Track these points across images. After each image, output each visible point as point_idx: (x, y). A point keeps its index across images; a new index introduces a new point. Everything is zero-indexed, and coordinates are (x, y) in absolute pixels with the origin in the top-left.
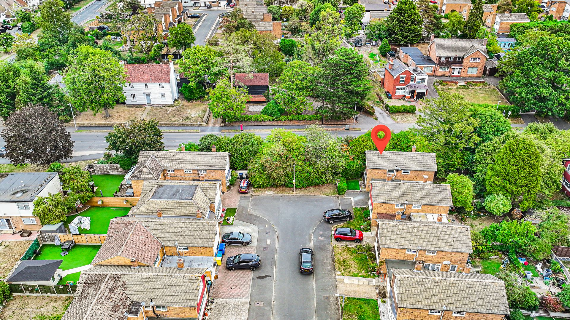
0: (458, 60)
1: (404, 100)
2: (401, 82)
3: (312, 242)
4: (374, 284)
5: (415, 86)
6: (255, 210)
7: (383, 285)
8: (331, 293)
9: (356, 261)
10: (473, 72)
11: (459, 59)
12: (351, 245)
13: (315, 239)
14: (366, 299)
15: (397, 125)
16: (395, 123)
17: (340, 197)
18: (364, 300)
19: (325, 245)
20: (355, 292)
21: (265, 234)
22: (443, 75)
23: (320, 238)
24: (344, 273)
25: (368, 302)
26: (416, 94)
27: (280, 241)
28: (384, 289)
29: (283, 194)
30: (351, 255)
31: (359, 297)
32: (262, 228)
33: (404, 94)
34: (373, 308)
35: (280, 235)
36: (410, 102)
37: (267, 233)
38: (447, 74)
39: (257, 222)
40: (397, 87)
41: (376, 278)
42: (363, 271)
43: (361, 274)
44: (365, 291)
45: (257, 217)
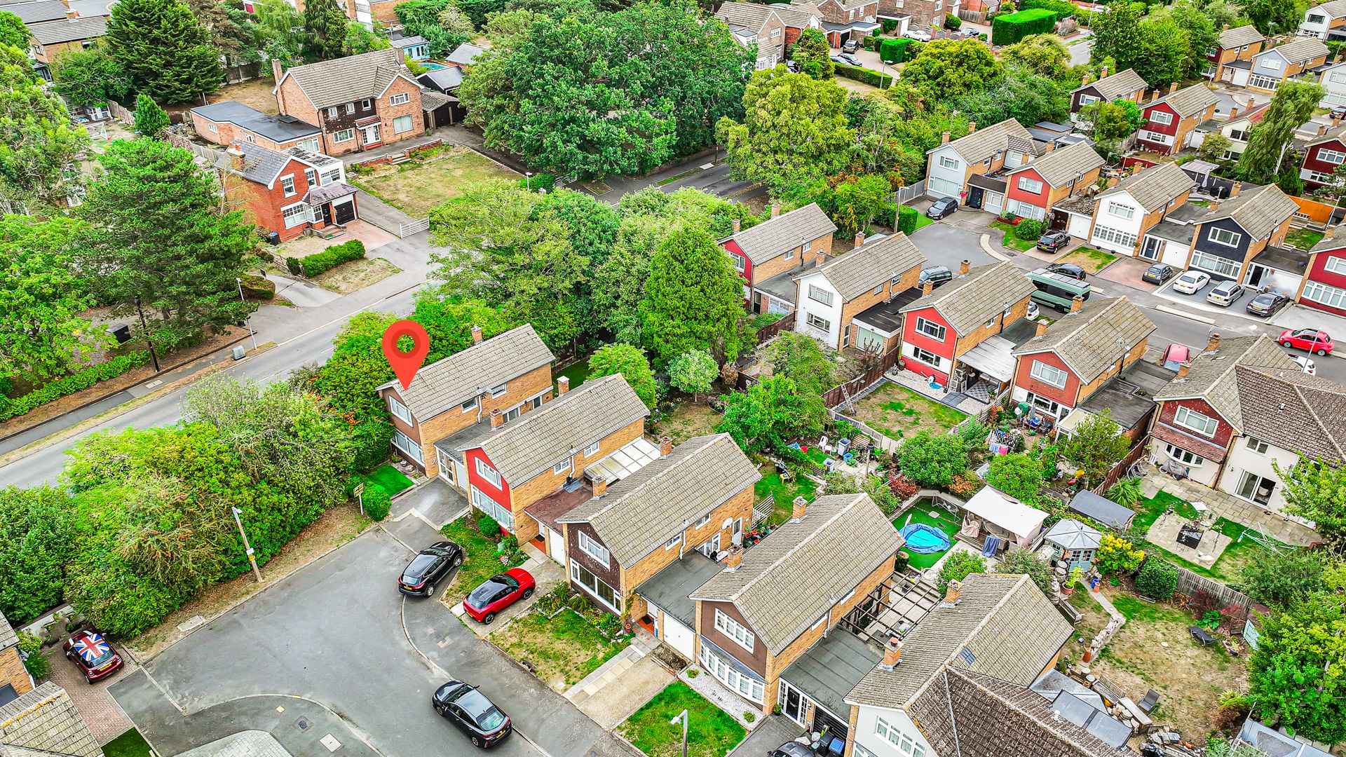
0: (365, 109)
1: (311, 234)
2: (288, 195)
3: (432, 664)
4: (643, 655)
5: (325, 195)
6: (194, 694)
7: (658, 644)
8: (590, 736)
9: (566, 636)
10: (405, 127)
11: (366, 104)
12: (521, 610)
13: (435, 654)
14: (661, 694)
15: (349, 298)
16: (340, 296)
17: (382, 524)
18: (660, 698)
19: (469, 652)
20: (628, 696)
21: (299, 731)
22: (346, 151)
23: (441, 644)
24: (569, 677)
25: (669, 697)
26: (334, 212)
27: (354, 719)
28: (667, 650)
29: (234, 603)
30: (541, 631)
31: (646, 701)
32: (276, 723)
33: (304, 221)
34: (689, 699)
35: (339, 704)
36: (330, 235)
37: (303, 725)
38: (353, 147)
39: (244, 719)
40: (283, 209)
41: (633, 640)
42: (599, 646)
43: (601, 655)
44: (641, 681)
45: (226, 707)
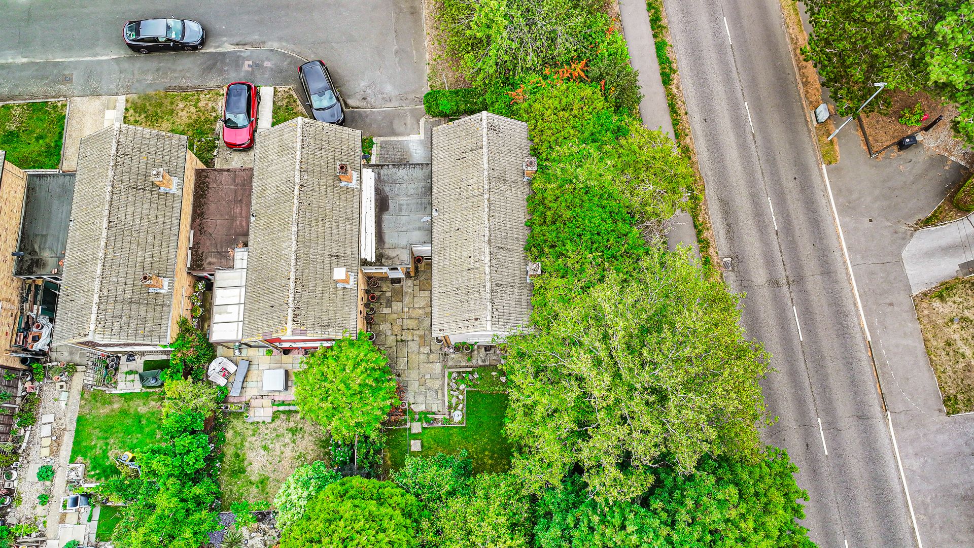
3: (238, 48)
8: (80, 87)
13: (245, 55)
14: (60, 150)
18: (58, 147)
19: (222, 73)
23: (249, 63)
25: (54, 152)
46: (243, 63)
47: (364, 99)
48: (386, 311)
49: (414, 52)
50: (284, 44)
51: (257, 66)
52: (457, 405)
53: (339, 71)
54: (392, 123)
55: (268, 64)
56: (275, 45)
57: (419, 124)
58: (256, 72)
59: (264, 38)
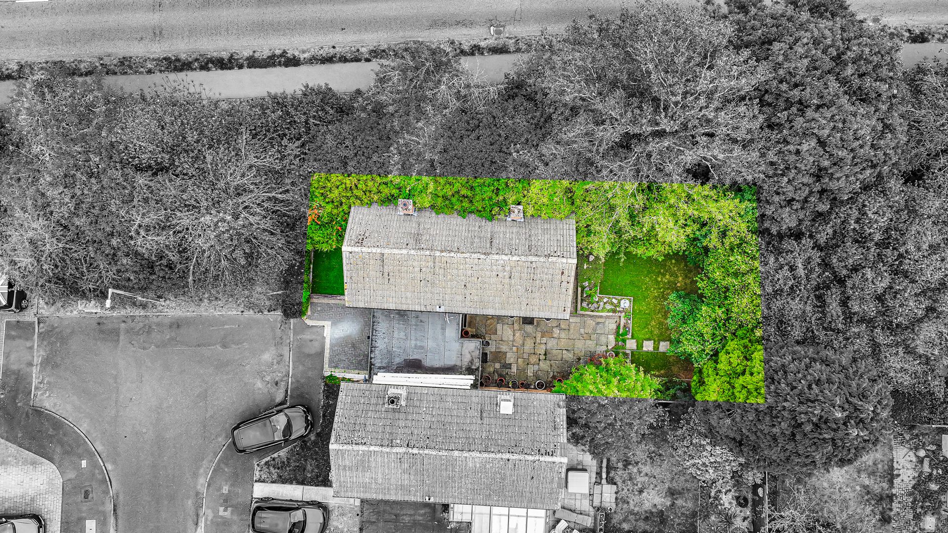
3: (202, 523)
6: (49, 387)
13: (211, 516)
21: (81, 497)
23: (221, 512)
32: (73, 475)
37: (86, 495)
39: (59, 448)
46: (222, 517)
47: (277, 384)
48: (514, 369)
49: (226, 327)
50: (202, 471)
51: (226, 501)
52: (612, 304)
53: (240, 410)
54: (309, 355)
55: (225, 490)
56: (202, 482)
57: (312, 326)
58: (234, 502)
59: (192, 493)
